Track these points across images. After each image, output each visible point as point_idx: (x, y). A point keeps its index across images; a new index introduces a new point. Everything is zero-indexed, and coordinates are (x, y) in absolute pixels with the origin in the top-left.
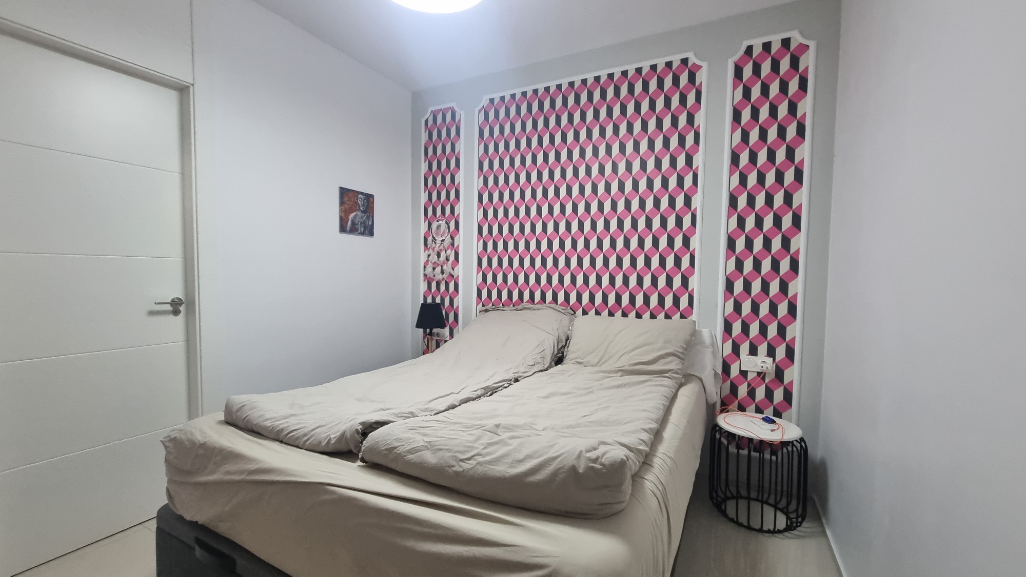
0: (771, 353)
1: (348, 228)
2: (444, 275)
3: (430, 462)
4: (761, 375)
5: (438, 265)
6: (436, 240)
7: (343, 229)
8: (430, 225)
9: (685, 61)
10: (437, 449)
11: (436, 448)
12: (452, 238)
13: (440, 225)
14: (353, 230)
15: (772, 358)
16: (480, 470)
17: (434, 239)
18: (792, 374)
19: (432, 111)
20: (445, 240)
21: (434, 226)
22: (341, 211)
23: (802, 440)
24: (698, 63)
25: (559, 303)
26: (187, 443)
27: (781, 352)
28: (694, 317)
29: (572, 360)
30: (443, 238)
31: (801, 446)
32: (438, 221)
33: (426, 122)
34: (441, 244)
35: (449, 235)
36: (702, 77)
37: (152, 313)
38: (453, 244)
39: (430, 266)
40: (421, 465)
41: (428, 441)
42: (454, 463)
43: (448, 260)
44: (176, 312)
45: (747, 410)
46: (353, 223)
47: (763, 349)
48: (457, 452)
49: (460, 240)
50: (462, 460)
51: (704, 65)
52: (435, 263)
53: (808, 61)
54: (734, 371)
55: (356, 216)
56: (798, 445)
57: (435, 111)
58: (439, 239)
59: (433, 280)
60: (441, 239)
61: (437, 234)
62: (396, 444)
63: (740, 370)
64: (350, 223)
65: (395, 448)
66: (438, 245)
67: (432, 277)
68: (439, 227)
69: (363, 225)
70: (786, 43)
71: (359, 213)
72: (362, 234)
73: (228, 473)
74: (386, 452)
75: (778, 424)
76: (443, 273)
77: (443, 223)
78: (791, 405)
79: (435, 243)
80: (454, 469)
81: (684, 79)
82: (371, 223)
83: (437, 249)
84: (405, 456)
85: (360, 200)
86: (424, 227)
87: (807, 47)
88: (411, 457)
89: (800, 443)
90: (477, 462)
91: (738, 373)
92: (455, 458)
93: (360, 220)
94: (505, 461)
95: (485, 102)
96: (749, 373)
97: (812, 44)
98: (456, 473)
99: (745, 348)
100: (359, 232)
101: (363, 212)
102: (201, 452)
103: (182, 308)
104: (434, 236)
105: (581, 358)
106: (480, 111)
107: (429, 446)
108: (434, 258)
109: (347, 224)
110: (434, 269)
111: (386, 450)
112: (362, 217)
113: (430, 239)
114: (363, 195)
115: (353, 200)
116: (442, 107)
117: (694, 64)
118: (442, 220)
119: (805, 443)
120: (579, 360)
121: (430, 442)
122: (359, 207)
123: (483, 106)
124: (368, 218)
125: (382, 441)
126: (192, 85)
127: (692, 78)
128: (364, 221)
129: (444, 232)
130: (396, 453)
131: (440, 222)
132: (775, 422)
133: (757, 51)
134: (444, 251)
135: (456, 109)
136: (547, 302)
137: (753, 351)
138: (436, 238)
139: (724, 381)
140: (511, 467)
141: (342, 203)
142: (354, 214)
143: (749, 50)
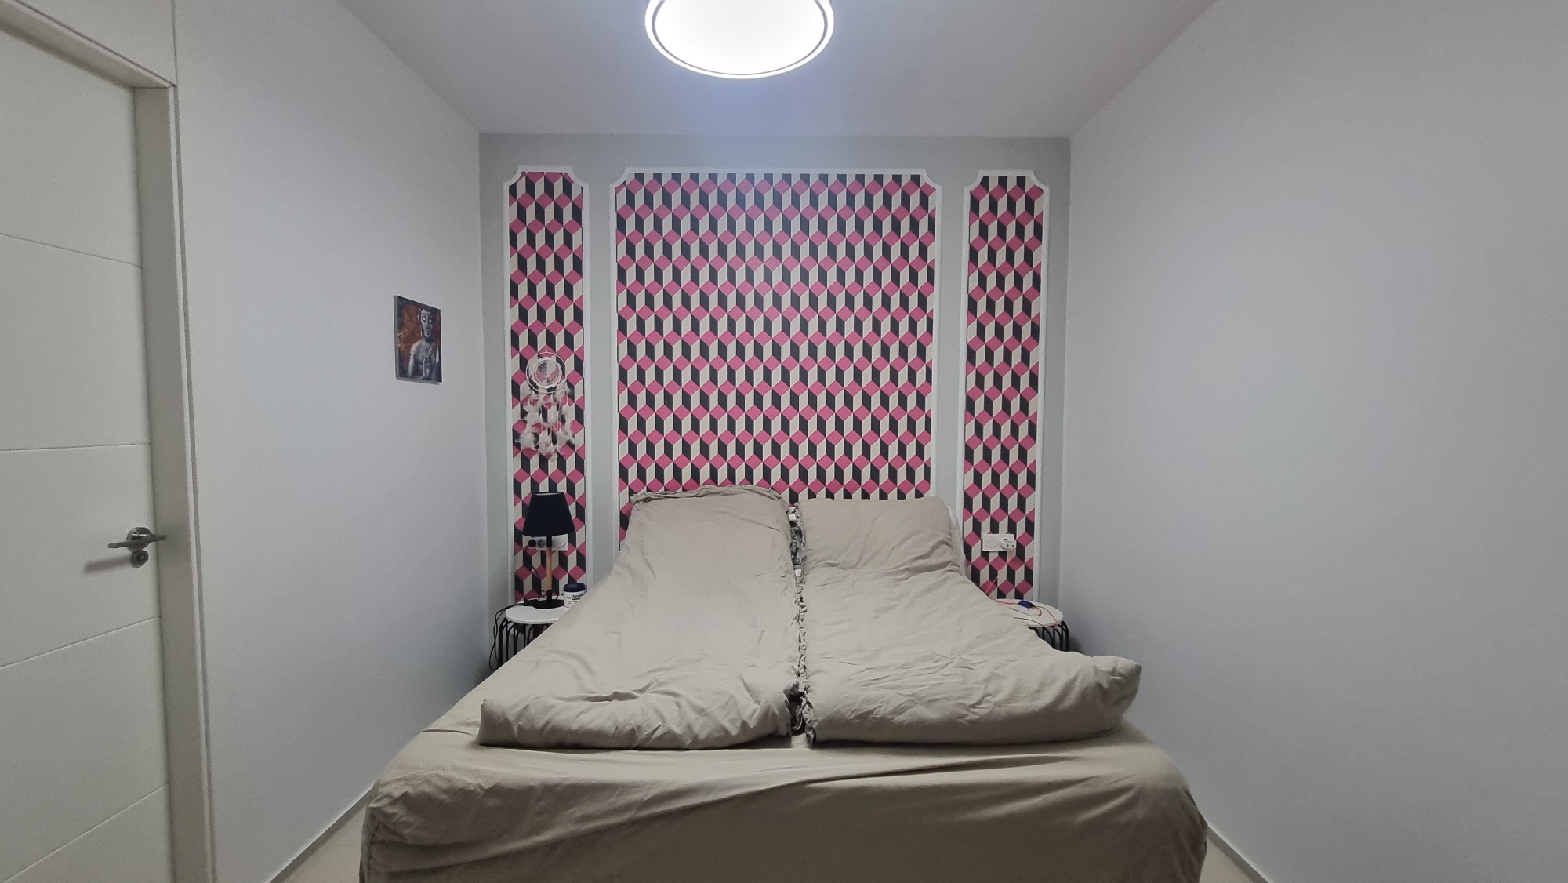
0: (1012, 529)
1: (410, 371)
2: (557, 445)
3: (932, 719)
4: (1003, 555)
5: (544, 428)
6: (537, 387)
7: (402, 373)
8: (524, 363)
9: (915, 179)
10: (929, 701)
11: (927, 699)
12: (571, 386)
13: (545, 364)
14: (417, 374)
15: (1013, 535)
16: (1002, 711)
17: (534, 386)
18: (1032, 551)
19: (524, 173)
20: (555, 387)
21: (533, 364)
22: (398, 339)
23: (1063, 623)
24: (932, 184)
25: (755, 483)
26: (444, 797)
27: (1021, 527)
28: (931, 493)
29: (819, 562)
30: (553, 386)
31: (1063, 629)
32: (540, 357)
33: (513, 189)
34: (550, 395)
35: (564, 380)
36: (935, 202)
37: (93, 567)
38: (571, 396)
39: (529, 432)
40: (922, 725)
41: (911, 693)
42: (965, 712)
43: (562, 420)
44: (138, 559)
45: (1007, 596)
46: (417, 362)
47: (1004, 524)
48: (959, 698)
49: (586, 388)
50: (973, 706)
51: (938, 188)
52: (537, 425)
53: (1042, 206)
54: (976, 554)
55: (419, 347)
56: (1059, 629)
57: (529, 173)
58: (543, 387)
59: (533, 453)
60: (549, 387)
61: (541, 379)
62: (868, 708)
63: (982, 552)
64: (411, 362)
65: (870, 712)
66: (542, 396)
67: (533, 447)
68: (542, 367)
69: (428, 364)
70: (1021, 181)
71: (424, 343)
72: (428, 379)
73: (586, 818)
74: (857, 721)
75: (1037, 607)
76: (554, 442)
77: (551, 361)
78: (1032, 584)
79: (536, 392)
80: (968, 718)
81: (915, 201)
82: (438, 360)
83: (540, 402)
84: (891, 719)
85: (424, 319)
86: (512, 365)
87: (1041, 191)
88: (899, 718)
89: (1061, 627)
90: (992, 704)
91: (980, 555)
92: (964, 706)
93: (424, 354)
94: (1022, 695)
95: (628, 176)
96: (990, 554)
97: (1046, 190)
98: (972, 722)
99: (986, 525)
100: (424, 375)
101: (429, 340)
102: (492, 802)
103: (149, 549)
104: (534, 381)
105: (832, 558)
106: (618, 190)
107: (917, 699)
108: (534, 417)
109: (408, 364)
110: (536, 436)
111: (856, 717)
112: (427, 350)
113: (524, 387)
114: (428, 311)
115: (414, 319)
116: (546, 169)
117: (926, 185)
118: (550, 356)
119: (1066, 626)
120: (832, 562)
121: (913, 695)
122: (423, 332)
123: (624, 183)
124: (434, 352)
125: (843, 708)
126: (174, 86)
127: (924, 201)
128: (430, 357)
129: (554, 375)
130: (874, 718)
131: (545, 358)
132: (1034, 606)
133: (993, 184)
134: (555, 407)
135: (573, 177)
136: (737, 482)
137: (994, 529)
138: (537, 384)
139: (968, 565)
140: (1032, 700)
141: (400, 325)
142: (417, 344)
143: (985, 181)
